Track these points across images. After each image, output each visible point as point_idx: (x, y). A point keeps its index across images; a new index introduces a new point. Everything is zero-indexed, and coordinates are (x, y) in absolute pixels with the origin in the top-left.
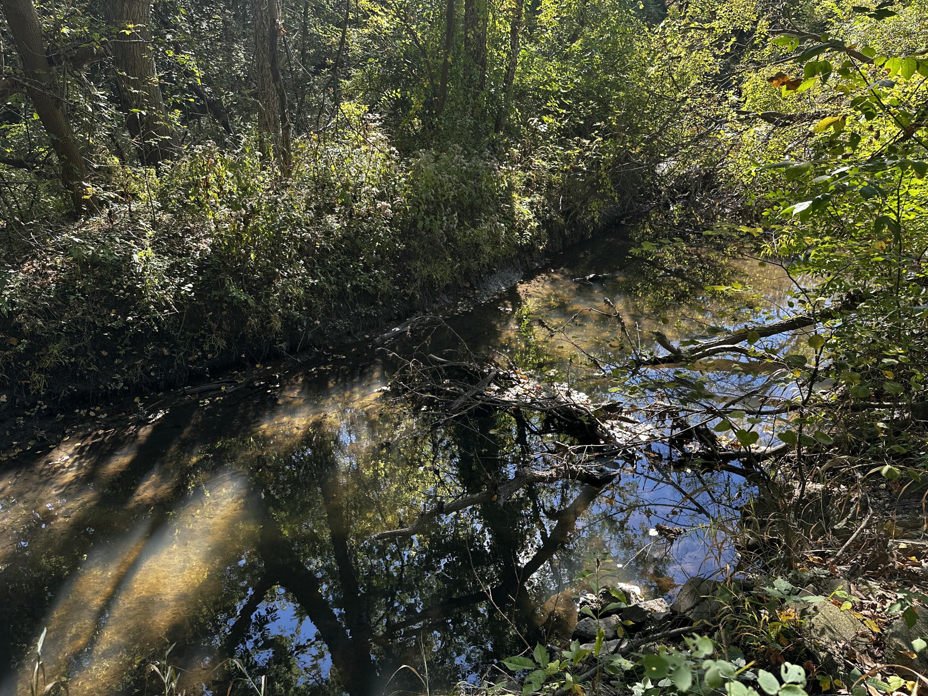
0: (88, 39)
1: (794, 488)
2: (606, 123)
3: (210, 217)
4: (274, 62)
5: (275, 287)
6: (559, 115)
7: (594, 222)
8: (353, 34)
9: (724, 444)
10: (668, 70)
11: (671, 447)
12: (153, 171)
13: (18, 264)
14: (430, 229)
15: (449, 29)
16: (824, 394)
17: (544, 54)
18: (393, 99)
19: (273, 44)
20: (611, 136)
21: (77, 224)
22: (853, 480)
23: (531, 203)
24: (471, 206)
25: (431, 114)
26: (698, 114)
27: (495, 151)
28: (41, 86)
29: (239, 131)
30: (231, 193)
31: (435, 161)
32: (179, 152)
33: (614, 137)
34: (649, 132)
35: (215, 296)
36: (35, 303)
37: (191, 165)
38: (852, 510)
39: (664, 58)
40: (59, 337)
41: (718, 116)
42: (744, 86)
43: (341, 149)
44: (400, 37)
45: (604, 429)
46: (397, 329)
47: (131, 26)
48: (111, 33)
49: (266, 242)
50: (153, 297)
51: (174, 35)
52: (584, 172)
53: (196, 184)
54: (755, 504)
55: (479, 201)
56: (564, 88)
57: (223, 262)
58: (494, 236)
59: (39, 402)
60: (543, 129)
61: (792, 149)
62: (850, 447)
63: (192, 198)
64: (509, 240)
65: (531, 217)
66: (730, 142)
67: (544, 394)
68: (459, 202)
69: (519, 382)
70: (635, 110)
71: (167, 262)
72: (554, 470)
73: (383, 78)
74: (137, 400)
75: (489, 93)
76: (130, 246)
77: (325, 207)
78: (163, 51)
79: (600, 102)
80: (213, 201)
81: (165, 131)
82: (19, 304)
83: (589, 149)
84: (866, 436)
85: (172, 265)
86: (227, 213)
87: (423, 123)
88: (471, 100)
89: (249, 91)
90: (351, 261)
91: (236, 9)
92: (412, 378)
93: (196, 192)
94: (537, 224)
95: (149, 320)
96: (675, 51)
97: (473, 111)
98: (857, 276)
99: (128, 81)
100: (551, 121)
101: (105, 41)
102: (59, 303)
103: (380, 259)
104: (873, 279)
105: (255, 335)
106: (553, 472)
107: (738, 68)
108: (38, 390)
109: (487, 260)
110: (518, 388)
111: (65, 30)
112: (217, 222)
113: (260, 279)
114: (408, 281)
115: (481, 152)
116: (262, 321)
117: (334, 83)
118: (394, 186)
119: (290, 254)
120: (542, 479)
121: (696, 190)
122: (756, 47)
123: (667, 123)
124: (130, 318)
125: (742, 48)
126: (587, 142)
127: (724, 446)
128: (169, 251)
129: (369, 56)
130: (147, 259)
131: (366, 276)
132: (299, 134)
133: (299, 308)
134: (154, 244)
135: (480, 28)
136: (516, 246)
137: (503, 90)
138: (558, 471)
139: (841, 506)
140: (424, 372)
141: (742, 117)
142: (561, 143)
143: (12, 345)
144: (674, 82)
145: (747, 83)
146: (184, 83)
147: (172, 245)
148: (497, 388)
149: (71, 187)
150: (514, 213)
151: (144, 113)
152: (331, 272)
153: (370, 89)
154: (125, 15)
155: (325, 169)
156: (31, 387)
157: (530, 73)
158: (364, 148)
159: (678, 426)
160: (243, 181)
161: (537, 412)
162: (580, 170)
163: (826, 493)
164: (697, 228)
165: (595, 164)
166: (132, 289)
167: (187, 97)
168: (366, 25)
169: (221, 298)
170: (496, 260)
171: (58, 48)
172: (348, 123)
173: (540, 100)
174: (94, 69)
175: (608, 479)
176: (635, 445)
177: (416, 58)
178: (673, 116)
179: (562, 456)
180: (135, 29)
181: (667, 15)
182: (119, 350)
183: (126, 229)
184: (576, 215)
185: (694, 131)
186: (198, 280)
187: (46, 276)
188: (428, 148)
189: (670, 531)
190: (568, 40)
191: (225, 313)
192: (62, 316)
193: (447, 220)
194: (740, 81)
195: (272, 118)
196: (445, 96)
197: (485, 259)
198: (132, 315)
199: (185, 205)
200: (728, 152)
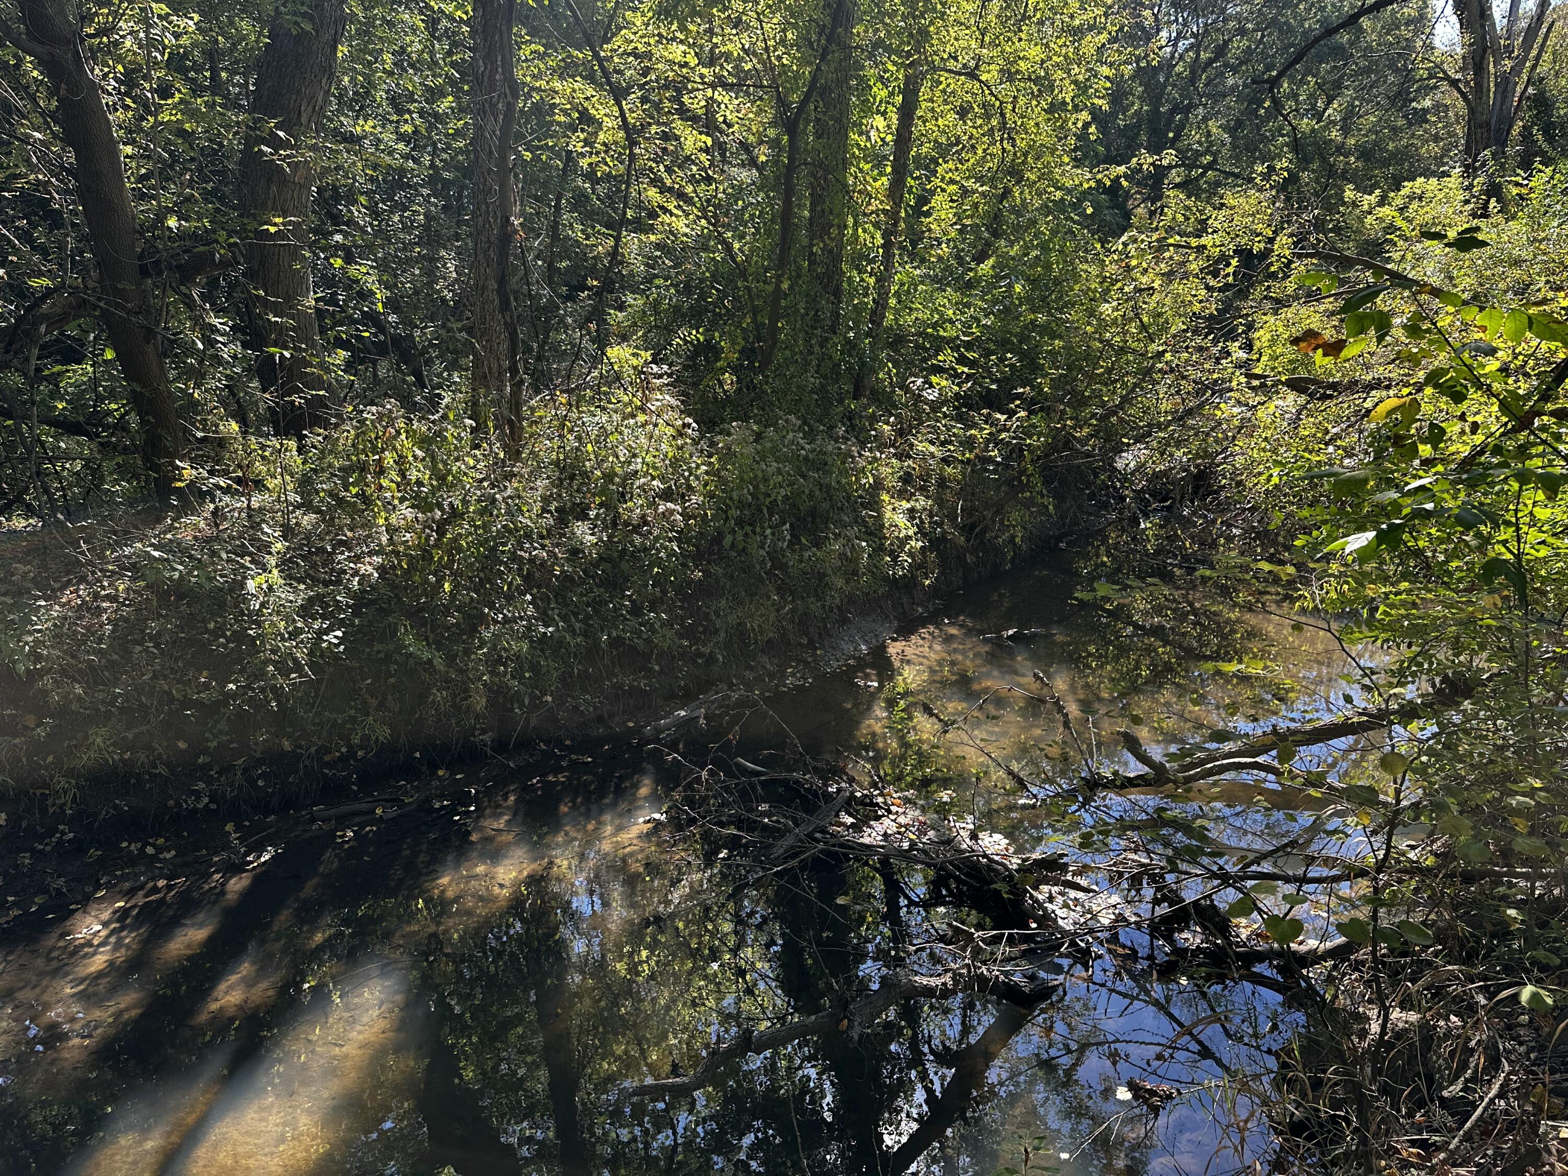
0: (207, 238)
1: (1369, 1019)
2: (1032, 389)
3: (381, 521)
4: (502, 281)
5: (480, 638)
6: (957, 375)
7: (1014, 544)
8: (632, 242)
9: (1244, 934)
10: (1134, 308)
11: (1152, 937)
12: (293, 444)
13: (53, 590)
14: (744, 549)
15: (784, 239)
16: (1413, 847)
17: (935, 279)
18: (691, 343)
19: (503, 253)
20: (1042, 409)
21: (159, 528)
22: (1472, 1008)
23: (912, 511)
24: (813, 513)
25: (751, 367)
26: (1184, 378)
27: (853, 427)
28: (123, 308)
29: (440, 386)
30: (419, 483)
31: (756, 441)
32: (339, 416)
33: (1047, 410)
34: (1103, 405)
35: (379, 652)
36: (73, 657)
37: (357, 436)
38: (1472, 1062)
39: (1126, 289)
40: (108, 715)
41: (1216, 381)
42: (1256, 335)
43: (605, 418)
44: (706, 248)
45: (1036, 901)
46: (683, 713)
47: (278, 220)
48: (245, 230)
49: (472, 564)
50: (273, 652)
51: (346, 235)
52: (998, 464)
53: (363, 468)
54: (1302, 1049)
55: (825, 506)
56: (965, 334)
57: (396, 595)
58: (849, 563)
59: (61, 827)
60: (931, 395)
61: (1338, 436)
62: (1462, 947)
63: (354, 491)
64: (874, 568)
65: (911, 533)
66: (1237, 423)
67: (931, 834)
68: (793, 505)
69: (889, 812)
70: (1081, 369)
71: (301, 595)
72: (950, 974)
73: (676, 310)
74: (229, 827)
75: (845, 337)
76: (243, 566)
77: (572, 509)
78: (326, 258)
79: (1022, 355)
80: (388, 495)
81: (317, 383)
82: (47, 659)
83: (1005, 429)
84: (1489, 927)
85: (310, 599)
86: (410, 517)
87: (739, 381)
88: (817, 349)
89: (459, 325)
90: (612, 597)
91: (447, 198)
92: (705, 799)
93: (361, 481)
94: (920, 544)
95: (263, 690)
96: (1144, 280)
97: (819, 366)
98: (1458, 648)
99: (265, 304)
100: (944, 383)
101: (236, 244)
102: (115, 657)
103: (659, 594)
104: (1485, 655)
105: (440, 720)
106: (948, 978)
107: (1246, 306)
108: (61, 807)
109: (837, 601)
110: (886, 822)
111: (172, 222)
112: (392, 530)
113: (457, 625)
114: (704, 633)
115: (831, 428)
116: (454, 696)
117: (597, 314)
118: (687, 479)
119: (510, 585)
120: (929, 992)
121: (1182, 497)
122: (1273, 276)
123: (1133, 390)
124: (231, 686)
125: (1251, 277)
126: (1003, 417)
127: (1243, 937)
128: (308, 575)
129: (656, 276)
130: (270, 588)
131: (633, 622)
132: (537, 391)
133: (517, 674)
134: (283, 563)
135: (832, 239)
136: (886, 578)
137: (868, 335)
138: (956, 976)
139: (1452, 1053)
140: (727, 789)
141: (1256, 383)
142: (960, 418)
143: (26, 728)
144: (1143, 327)
145: (1262, 332)
146: (354, 308)
147: (314, 566)
148: (850, 820)
149: (156, 468)
150: (883, 526)
151: (287, 354)
152: (576, 615)
153: (656, 326)
154: (270, 203)
155: (577, 449)
156: (50, 802)
157: (911, 309)
158: (641, 418)
159: (1164, 899)
160: (440, 466)
161: (919, 867)
162: (991, 460)
163: (1425, 1028)
164: (1186, 558)
165: (1015, 452)
166: (240, 637)
167: (358, 330)
168: (651, 229)
169: (388, 658)
170: (851, 599)
171: (158, 251)
172: (618, 378)
173: (926, 350)
174: (213, 284)
175: (1044, 993)
176: (1091, 931)
177: (729, 281)
178: (1143, 380)
179: (964, 949)
180: (284, 224)
181: (1131, 226)
182: (207, 740)
183: (240, 537)
184: (985, 530)
185: (1177, 404)
186: (352, 625)
187: (99, 611)
188: (745, 419)
189: (1153, 1093)
190: (973, 259)
191: (392, 680)
192: (117, 679)
193: (773, 534)
194: (1250, 327)
195: (495, 369)
196: (775, 341)
197: (834, 599)
198: (235, 682)
199: (341, 501)
200: (1234, 438)
